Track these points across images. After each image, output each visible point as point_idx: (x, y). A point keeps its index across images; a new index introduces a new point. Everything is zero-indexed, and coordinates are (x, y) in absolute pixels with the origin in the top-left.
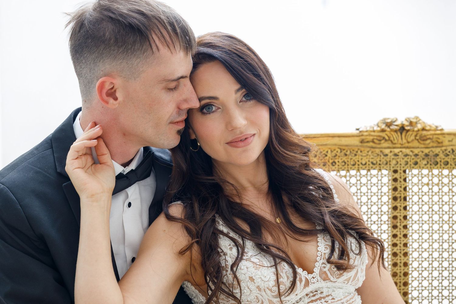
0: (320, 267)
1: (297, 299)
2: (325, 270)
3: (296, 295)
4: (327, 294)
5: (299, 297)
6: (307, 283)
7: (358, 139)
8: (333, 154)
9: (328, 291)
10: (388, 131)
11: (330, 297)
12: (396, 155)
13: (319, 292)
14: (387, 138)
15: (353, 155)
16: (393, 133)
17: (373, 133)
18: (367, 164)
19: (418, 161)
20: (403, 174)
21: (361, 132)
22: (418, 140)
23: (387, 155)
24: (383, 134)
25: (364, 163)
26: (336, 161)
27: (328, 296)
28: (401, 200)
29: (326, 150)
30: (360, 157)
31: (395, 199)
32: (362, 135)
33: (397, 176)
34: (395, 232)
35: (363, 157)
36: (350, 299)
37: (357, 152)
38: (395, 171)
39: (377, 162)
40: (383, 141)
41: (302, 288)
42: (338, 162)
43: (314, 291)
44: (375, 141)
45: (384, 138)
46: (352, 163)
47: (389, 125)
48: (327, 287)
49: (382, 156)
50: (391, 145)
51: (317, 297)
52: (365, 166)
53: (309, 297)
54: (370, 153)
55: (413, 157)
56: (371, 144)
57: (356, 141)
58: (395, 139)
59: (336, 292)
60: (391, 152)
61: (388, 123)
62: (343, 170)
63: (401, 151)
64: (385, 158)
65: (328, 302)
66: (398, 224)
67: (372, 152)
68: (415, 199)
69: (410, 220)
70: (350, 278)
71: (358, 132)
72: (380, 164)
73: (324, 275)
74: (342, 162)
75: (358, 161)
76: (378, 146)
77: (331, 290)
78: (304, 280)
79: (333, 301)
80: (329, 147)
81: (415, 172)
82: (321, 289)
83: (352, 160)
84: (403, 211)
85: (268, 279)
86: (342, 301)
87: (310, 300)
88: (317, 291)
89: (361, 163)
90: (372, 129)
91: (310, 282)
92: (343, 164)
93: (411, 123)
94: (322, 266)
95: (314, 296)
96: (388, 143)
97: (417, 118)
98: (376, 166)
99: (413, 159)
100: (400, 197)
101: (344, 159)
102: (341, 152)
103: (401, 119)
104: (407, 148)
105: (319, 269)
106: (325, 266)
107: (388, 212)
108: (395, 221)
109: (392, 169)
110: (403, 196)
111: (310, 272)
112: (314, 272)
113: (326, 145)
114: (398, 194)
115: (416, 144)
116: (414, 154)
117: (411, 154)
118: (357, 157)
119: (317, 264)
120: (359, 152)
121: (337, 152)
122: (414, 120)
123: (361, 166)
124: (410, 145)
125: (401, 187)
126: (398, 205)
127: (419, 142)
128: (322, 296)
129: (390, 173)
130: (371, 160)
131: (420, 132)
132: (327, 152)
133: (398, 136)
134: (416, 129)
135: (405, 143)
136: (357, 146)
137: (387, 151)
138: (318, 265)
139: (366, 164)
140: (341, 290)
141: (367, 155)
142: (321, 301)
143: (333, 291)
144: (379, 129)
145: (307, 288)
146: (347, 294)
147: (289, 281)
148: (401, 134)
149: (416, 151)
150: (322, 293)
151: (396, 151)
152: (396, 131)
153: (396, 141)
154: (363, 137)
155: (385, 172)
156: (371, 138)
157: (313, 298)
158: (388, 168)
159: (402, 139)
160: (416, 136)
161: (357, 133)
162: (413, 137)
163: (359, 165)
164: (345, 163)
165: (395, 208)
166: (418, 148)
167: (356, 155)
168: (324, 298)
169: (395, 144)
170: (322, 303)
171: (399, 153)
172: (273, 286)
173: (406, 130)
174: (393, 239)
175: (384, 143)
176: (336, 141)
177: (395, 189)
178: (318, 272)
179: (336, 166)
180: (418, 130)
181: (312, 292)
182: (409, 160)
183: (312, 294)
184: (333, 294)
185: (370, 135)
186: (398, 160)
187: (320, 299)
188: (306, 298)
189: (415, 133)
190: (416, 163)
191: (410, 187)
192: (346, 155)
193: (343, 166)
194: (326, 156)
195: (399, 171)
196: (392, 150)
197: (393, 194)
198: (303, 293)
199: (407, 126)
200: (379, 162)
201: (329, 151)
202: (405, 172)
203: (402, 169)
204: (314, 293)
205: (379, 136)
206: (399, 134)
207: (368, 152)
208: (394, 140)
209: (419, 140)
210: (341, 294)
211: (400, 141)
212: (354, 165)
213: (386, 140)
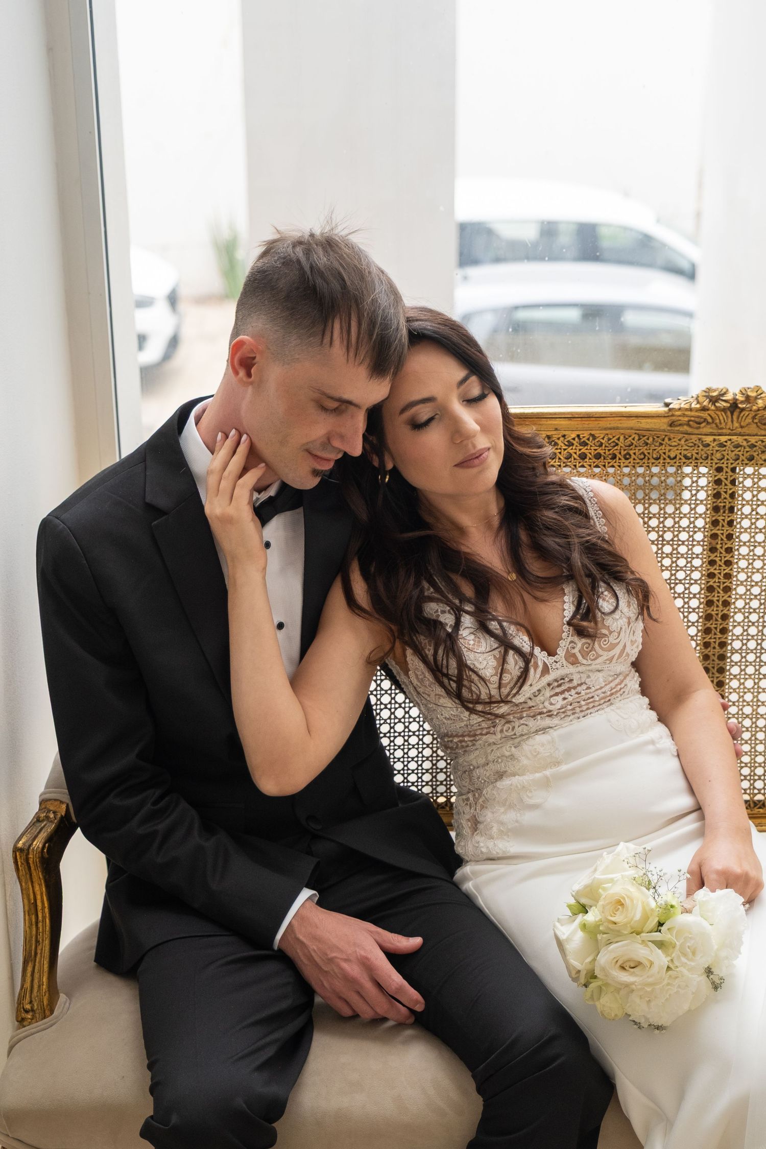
0: (566, 648)
1: (532, 692)
2: (573, 651)
3: (531, 685)
4: (579, 683)
5: (535, 689)
6: (546, 670)
7: (666, 420)
8: (628, 442)
9: (581, 678)
10: (713, 410)
11: (584, 687)
12: (722, 445)
13: (567, 680)
14: (710, 420)
15: (657, 444)
16: (719, 413)
17: (689, 413)
18: (678, 458)
19: (755, 454)
20: (730, 473)
21: (670, 410)
22: (756, 423)
23: (708, 445)
24: (704, 415)
25: (672, 456)
26: (631, 452)
27: (581, 684)
28: (724, 512)
29: (617, 437)
30: (668, 448)
31: (716, 509)
32: (673, 415)
33: (721, 476)
34: (713, 557)
35: (671, 448)
36: (617, 685)
37: (663, 440)
38: (719, 470)
39: (692, 455)
40: (703, 425)
41: (538, 676)
42: (635, 454)
43: (558, 679)
44: (691, 423)
45: (705, 420)
46: (655, 456)
47: (714, 400)
48: (579, 672)
49: (701, 447)
50: (715, 431)
51: (563, 688)
52: (675, 461)
53: (552, 688)
54: (682, 442)
55: (748, 449)
56: (686, 428)
57: (663, 424)
58: (722, 421)
59: (593, 678)
60: (714, 440)
61: (712, 397)
62: (641, 466)
63: (730, 440)
64: (705, 449)
65: (580, 693)
66: (719, 546)
67: (686, 440)
68: (747, 510)
69: (737, 540)
70: (613, 657)
71: (666, 409)
72: (696, 459)
73: (572, 659)
74: (640, 454)
75: (664, 453)
76: (696, 431)
77: (584, 676)
78: (540, 664)
79: (588, 691)
80: (622, 431)
81: (749, 470)
82: (570, 676)
83: (655, 452)
84: (726, 527)
85: (484, 665)
86: (603, 690)
87: (552, 693)
88: (564, 679)
89: (669, 457)
90: (687, 406)
91: (550, 668)
92: (642, 456)
93: (748, 399)
94: (569, 646)
95: (559, 686)
96: (712, 428)
97: (758, 388)
98: (690, 461)
99: (747, 452)
100: (724, 507)
101: (644, 449)
102: (639, 439)
103: (734, 390)
104: (740, 434)
105: (565, 650)
106: (575, 645)
107: (705, 528)
108: (714, 542)
109: (715, 466)
110: (728, 505)
111: (551, 653)
112: (557, 654)
113: (617, 428)
114: (720, 502)
115: (753, 429)
116: (749, 443)
117: (745, 443)
118: (663, 447)
119: (562, 643)
120: (666, 439)
121: (633, 439)
122: (753, 394)
123: (668, 460)
124: (745, 430)
125: (726, 492)
126: (720, 518)
127: (758, 426)
128: (571, 685)
129: (711, 472)
130: (683, 452)
131: (761, 413)
132: (618, 439)
133: (727, 417)
134: (755, 408)
135: (737, 428)
136: (664, 431)
137: (709, 439)
138: (564, 645)
139: (675, 458)
140: (600, 675)
141: (679, 444)
142: (570, 693)
143: (589, 677)
144: (698, 406)
145: (546, 676)
146: (611, 679)
147: (517, 667)
148: (732, 414)
149: (753, 440)
150: (571, 680)
151: (723, 439)
152: (724, 410)
153: (723, 425)
154: (674, 418)
155: (703, 470)
156: (686, 419)
157: (558, 690)
158: (709, 464)
159: (732, 421)
160: (754, 418)
161: (666, 413)
162: (749, 420)
163: (664, 459)
164: (645, 455)
165: (715, 523)
166: (756, 435)
167: (661, 444)
168: (574, 688)
169: (722, 429)
170: (571, 696)
171: (726, 442)
172: (492, 676)
173: (739, 408)
174: (709, 567)
175: (705, 427)
176: (632, 423)
177: (717, 495)
178: (564, 654)
179: (631, 460)
180: (759, 410)
181: (556, 680)
182: (740, 453)
183: (556, 684)
184: (588, 681)
185: (684, 415)
186: (725, 453)
187: (569, 690)
188: (548, 689)
189: (753, 414)
190: (751, 459)
191: (740, 492)
192: (647, 444)
193: (642, 459)
194: (617, 444)
195: (725, 469)
196: (717, 437)
197: (714, 502)
198: (540, 682)
199: (742, 402)
200: (695, 455)
201: (622, 438)
202: (733, 470)
203: (730, 466)
204: (560, 682)
205: (698, 417)
206: (729, 413)
207: (680, 440)
208: (721, 423)
209: (759, 424)
210: (601, 680)
211: (730, 423)
212: (657, 459)
213: (708, 423)
